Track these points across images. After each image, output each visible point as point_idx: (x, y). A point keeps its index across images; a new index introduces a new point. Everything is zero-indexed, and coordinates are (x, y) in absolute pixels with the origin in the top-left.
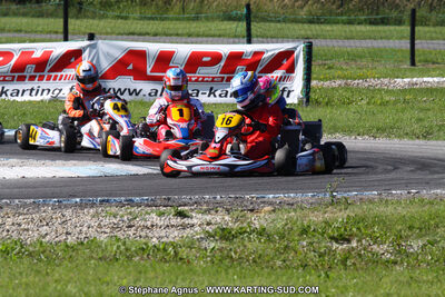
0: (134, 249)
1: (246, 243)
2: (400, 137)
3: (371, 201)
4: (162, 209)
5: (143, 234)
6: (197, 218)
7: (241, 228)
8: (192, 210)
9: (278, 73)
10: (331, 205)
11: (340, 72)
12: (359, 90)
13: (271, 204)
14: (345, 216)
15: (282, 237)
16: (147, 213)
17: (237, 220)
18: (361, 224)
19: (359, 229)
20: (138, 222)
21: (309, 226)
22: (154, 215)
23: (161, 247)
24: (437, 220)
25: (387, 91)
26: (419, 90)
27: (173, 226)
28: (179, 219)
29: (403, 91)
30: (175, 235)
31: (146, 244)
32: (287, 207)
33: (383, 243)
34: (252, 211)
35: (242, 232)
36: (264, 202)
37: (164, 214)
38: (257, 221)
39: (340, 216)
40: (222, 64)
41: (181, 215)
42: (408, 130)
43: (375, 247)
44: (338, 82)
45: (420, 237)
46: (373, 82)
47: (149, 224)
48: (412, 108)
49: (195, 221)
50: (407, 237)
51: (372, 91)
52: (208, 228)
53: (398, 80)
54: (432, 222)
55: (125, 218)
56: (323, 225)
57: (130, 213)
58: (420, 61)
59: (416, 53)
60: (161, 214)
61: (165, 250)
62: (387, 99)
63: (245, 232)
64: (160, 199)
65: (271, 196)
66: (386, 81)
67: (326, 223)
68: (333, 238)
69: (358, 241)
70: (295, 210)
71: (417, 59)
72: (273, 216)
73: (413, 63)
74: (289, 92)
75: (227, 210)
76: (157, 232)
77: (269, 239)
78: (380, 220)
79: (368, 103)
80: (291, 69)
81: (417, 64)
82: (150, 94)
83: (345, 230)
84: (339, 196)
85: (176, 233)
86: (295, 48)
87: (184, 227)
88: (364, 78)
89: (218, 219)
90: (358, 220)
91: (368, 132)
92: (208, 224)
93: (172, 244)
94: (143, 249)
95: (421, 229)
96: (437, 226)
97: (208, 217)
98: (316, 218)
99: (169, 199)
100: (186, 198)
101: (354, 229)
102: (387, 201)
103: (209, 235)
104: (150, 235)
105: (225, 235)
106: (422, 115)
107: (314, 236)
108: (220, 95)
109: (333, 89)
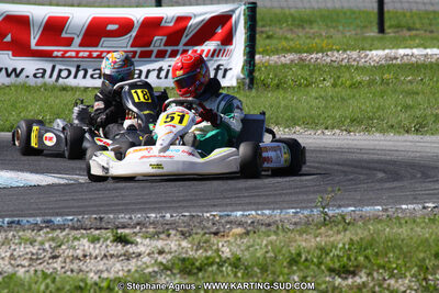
0: (67, 288)
2: (382, 131)
3: (377, 219)
4: (95, 232)
5: (75, 267)
6: (143, 245)
7: (207, 258)
8: (135, 234)
9: (210, 46)
10: (324, 224)
11: (284, 43)
12: (318, 68)
13: (240, 224)
14: (347, 240)
15: (264, 269)
16: (75, 238)
17: (199, 247)
18: (369, 251)
19: (366, 257)
20: (65, 251)
21: (299, 255)
22: (85, 241)
23: (104, 284)
25: (357, 68)
26: (399, 66)
27: (112, 256)
28: (120, 246)
29: (380, 68)
30: (117, 269)
31: (82, 281)
32: (263, 229)
34: (216, 234)
35: (209, 262)
36: (230, 222)
37: (98, 239)
38: (226, 248)
39: (338, 240)
41: (123, 240)
42: (393, 121)
43: (392, 282)
44: (290, 57)
46: (337, 56)
47: (79, 253)
48: (395, 91)
49: (141, 249)
51: (337, 69)
52: (160, 258)
55: (47, 246)
56: (318, 252)
57: (53, 239)
58: (390, 27)
59: (386, 16)
60: (94, 240)
61: (110, 289)
62: (358, 78)
63: (214, 263)
64: (87, 219)
65: (239, 213)
66: (354, 54)
67: (322, 249)
68: (331, 270)
69: (369, 274)
70: (276, 233)
71: (387, 24)
72: (247, 240)
73: (382, 30)
74: (226, 71)
75: (183, 234)
76: (91, 265)
77: (248, 273)
78: (394, 245)
79: (334, 85)
80: (228, 40)
81: (387, 30)
82: (34, 75)
83: (349, 259)
84: (331, 213)
85: (118, 266)
86: (234, 11)
87: (127, 257)
88: (324, 50)
89: (173, 245)
90: (363, 246)
91: (338, 124)
92: (161, 252)
97: (159, 244)
98: (307, 243)
99: (101, 219)
100: (123, 218)
101: (361, 258)
102: (398, 218)
103: (165, 268)
104: (84, 268)
105: (187, 267)
106: (409, 101)
107: (307, 268)
109: (284, 65)
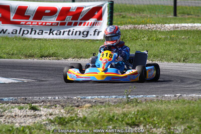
0: (4, 130)
1: (75, 127)
2: (168, 61)
3: (152, 101)
4: (22, 105)
5: (10, 121)
6: (43, 111)
7: (71, 118)
8: (40, 106)
9: (92, 20)
10: (128, 103)
11: (130, 20)
12: (142, 32)
13: (90, 102)
14: (136, 110)
15: (97, 123)
16: (12, 108)
17: (69, 112)
18: (146, 116)
19: (144, 118)
20: (7, 113)
21: (114, 117)
22: (16, 109)
23: (22, 129)
24: (193, 113)
25: (160, 32)
27: (28, 116)
28: (32, 111)
29: (170, 32)
30: (29, 122)
31: (12, 127)
32: (99, 104)
33: (160, 127)
34: (78, 106)
35: (71, 120)
36: (84, 101)
37: (23, 108)
38: (81, 113)
39: (133, 110)
40: (57, 14)
41: (34, 109)
42: (173, 56)
43: (154, 130)
44: (130, 26)
45: (183, 123)
46: (151, 26)
47: (13, 114)
48: (176, 43)
49: (42, 113)
50: (175, 124)
51: (150, 32)
52: (50, 117)
53: (167, 25)
54: (190, 115)
56: (122, 116)
57: (2, 108)
58: (180, 13)
59: (178, 8)
60: (21, 108)
61: (23, 131)
62: (160, 37)
63: (74, 120)
64: (19, 99)
65: (90, 97)
66: (159, 26)
67: (124, 114)
68: (128, 124)
69: (144, 126)
70: (105, 106)
71: (178, 12)
72: (91, 110)
73: (175, 15)
74: (99, 32)
75: (62, 106)
76: (18, 120)
77: (89, 124)
78: (158, 113)
79: (148, 40)
80: (100, 18)
81: (178, 15)
82: (12, 33)
83: (136, 119)
84: (132, 98)
85: (30, 120)
86: (103, 5)
87: (35, 116)
88: (145, 24)
89: (57, 111)
90: (144, 113)
92: (51, 115)
93: (28, 127)
94: (10, 130)
95: (183, 119)
96: (193, 117)
97: (51, 111)
98: (118, 111)
99: (26, 99)
100: (36, 98)
101: (142, 119)
102: (162, 101)
103: (51, 122)
104: (14, 121)
105: (62, 122)
106: (182, 47)
107: (116, 123)
108: (56, 34)
109: (126, 30)
